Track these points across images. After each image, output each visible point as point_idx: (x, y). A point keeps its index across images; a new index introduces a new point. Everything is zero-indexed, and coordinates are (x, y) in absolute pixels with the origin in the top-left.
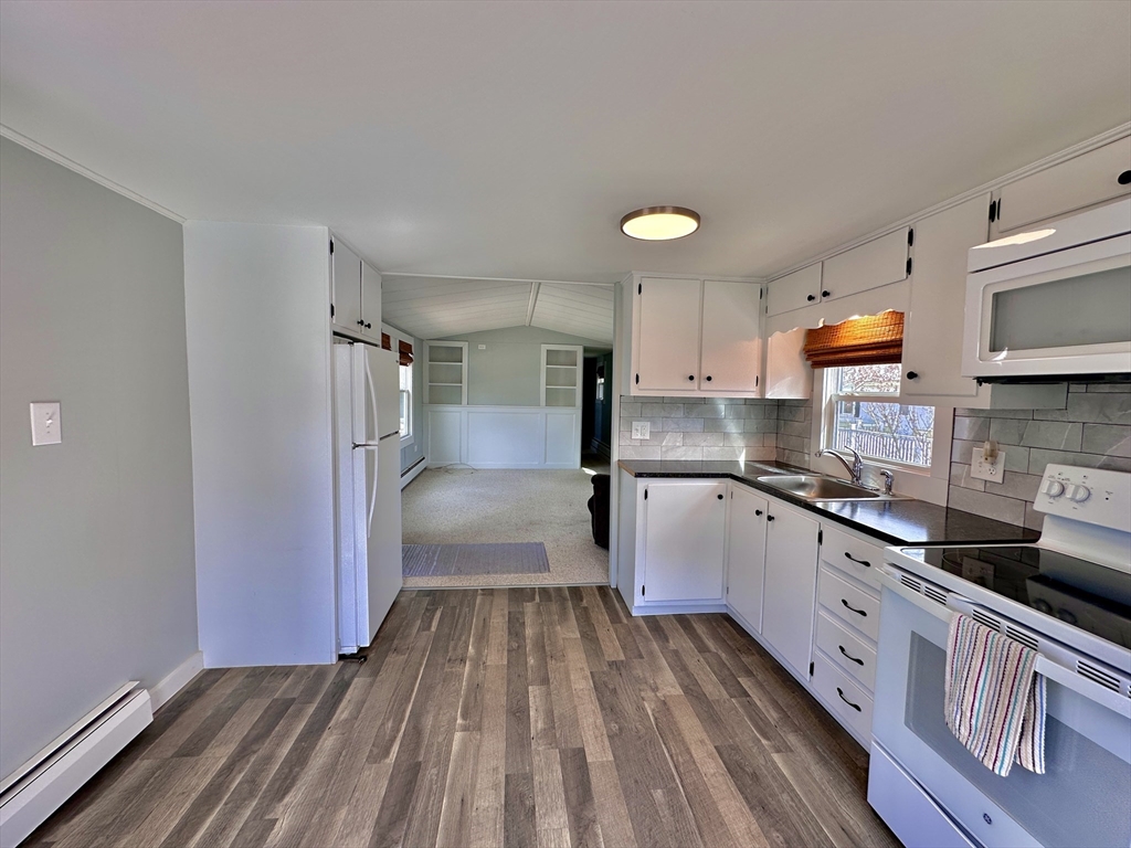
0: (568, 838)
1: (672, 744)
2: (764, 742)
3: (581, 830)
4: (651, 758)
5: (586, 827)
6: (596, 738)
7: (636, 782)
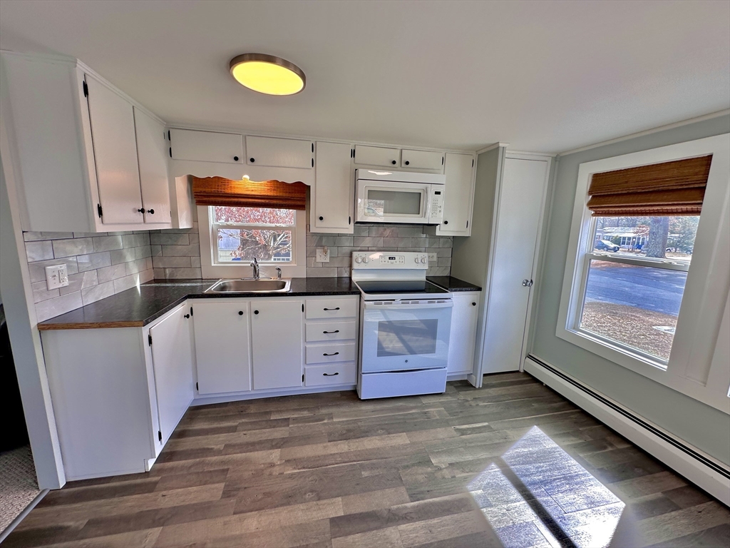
0: (404, 525)
1: (327, 462)
2: (325, 421)
3: (397, 518)
4: (339, 475)
5: (394, 515)
6: (320, 509)
7: (358, 484)
